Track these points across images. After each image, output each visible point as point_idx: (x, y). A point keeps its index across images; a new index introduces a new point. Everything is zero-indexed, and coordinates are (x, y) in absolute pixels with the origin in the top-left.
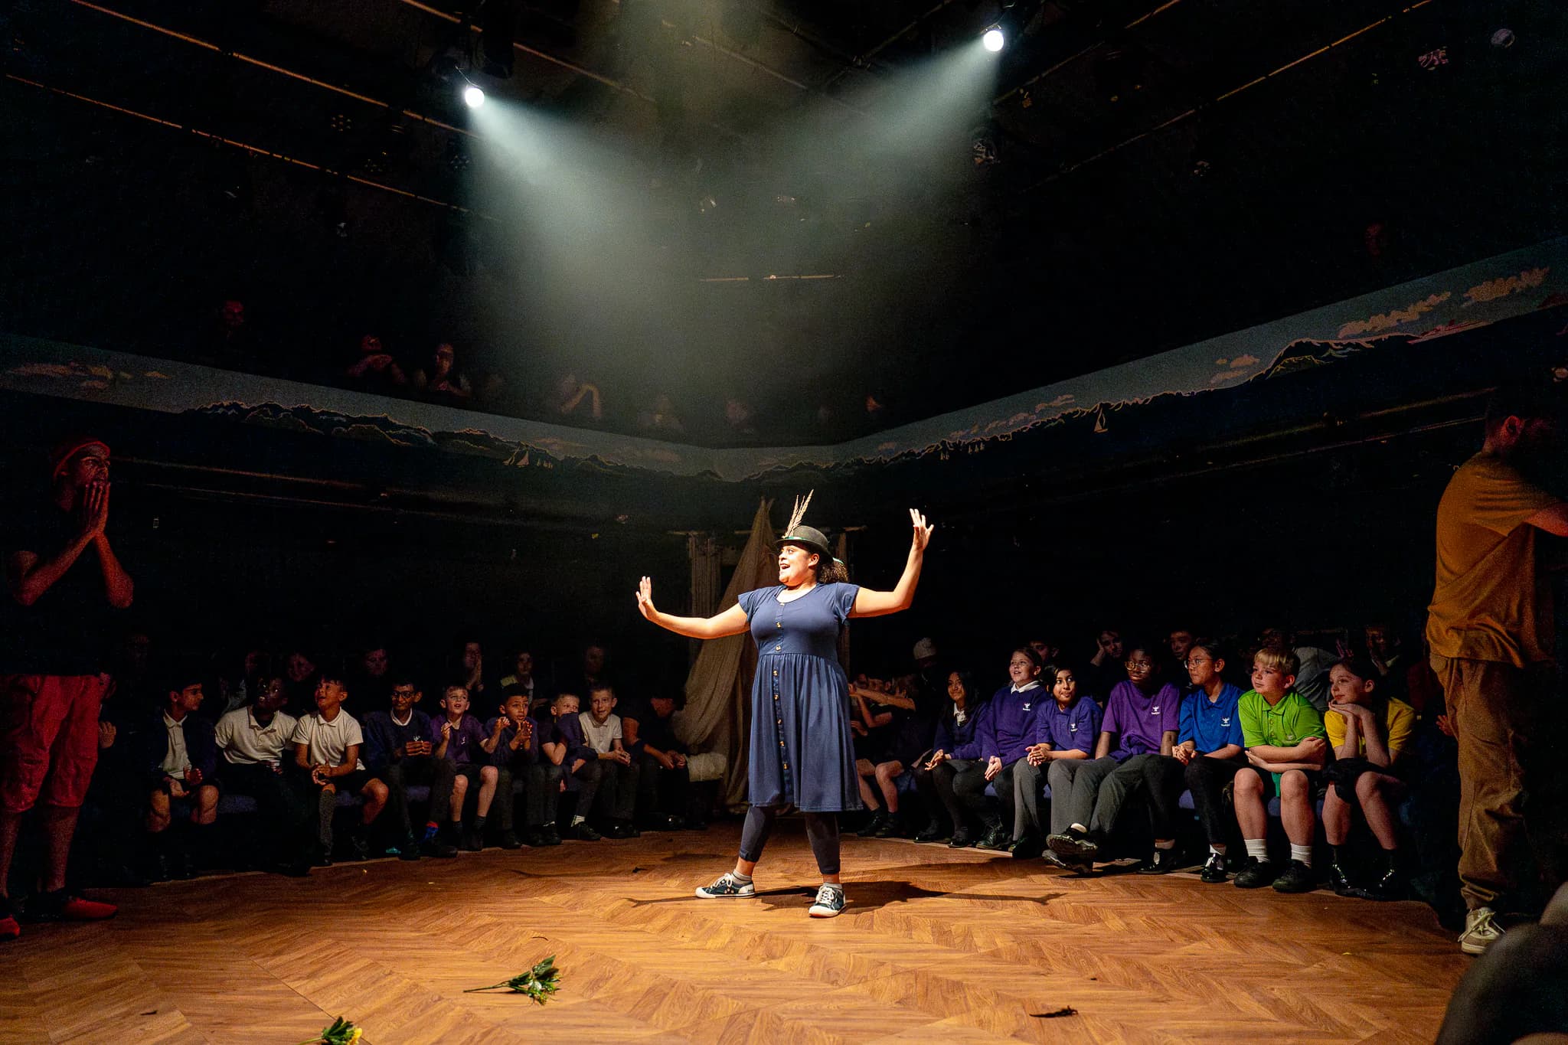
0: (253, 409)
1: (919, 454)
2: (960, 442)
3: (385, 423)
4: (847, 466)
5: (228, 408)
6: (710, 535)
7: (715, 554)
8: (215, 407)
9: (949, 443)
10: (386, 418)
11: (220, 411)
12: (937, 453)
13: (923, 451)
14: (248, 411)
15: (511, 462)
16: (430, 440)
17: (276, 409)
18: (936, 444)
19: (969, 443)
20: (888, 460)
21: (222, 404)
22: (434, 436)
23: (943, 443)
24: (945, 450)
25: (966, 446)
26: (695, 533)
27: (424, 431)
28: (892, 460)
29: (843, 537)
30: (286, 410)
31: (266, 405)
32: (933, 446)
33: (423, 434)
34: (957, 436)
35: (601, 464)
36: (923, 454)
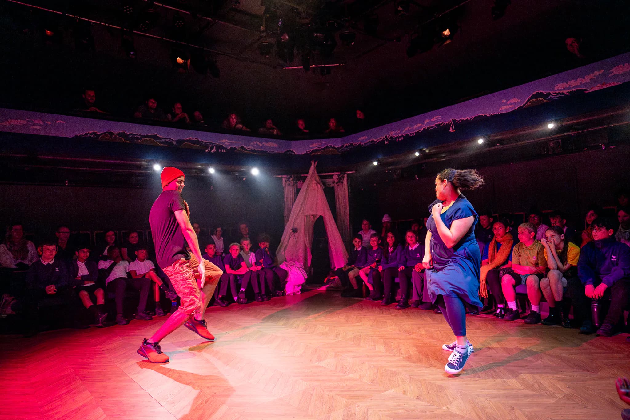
0: (102, 134)
1: (376, 141)
2: (393, 136)
3: (155, 137)
4: (346, 147)
5: (91, 134)
6: (291, 177)
7: (294, 185)
8: (86, 134)
9: (388, 137)
10: (156, 135)
11: (88, 135)
12: (383, 141)
13: (378, 140)
14: (100, 135)
15: (208, 150)
16: (175, 143)
17: (111, 134)
18: (383, 137)
19: (397, 137)
20: (363, 144)
21: (89, 133)
22: (178, 141)
23: (386, 137)
24: (387, 139)
25: (396, 138)
26: (286, 176)
27: (172, 140)
28: (365, 144)
29: (346, 176)
30: (115, 134)
31: (107, 132)
34: (392, 134)
35: (245, 149)
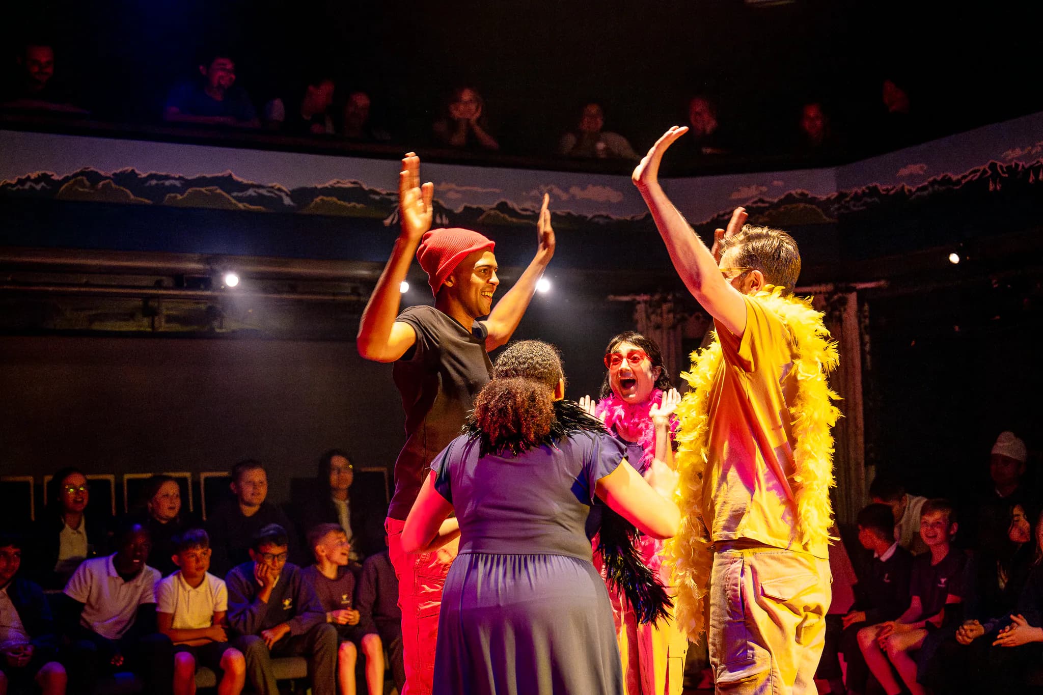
0: (66, 179)
1: (959, 181)
2: (1017, 165)
3: (227, 183)
4: (857, 198)
5: (37, 180)
6: (665, 301)
7: (674, 327)
8: (21, 182)
9: (1001, 167)
10: (230, 175)
11: (27, 186)
12: (982, 181)
13: (964, 177)
14: (60, 183)
15: (393, 220)
16: (287, 201)
17: (94, 177)
18: (982, 168)
19: (1031, 167)
20: (914, 190)
21: (29, 178)
22: (293, 194)
23: (993, 166)
24: (995, 176)
25: (1026, 172)
26: (645, 298)
27: (279, 190)
28: (919, 189)
29: (853, 298)
30: (106, 178)
31: (82, 173)
32: (978, 171)
33: (277, 192)
34: (1013, 155)
35: (513, 213)
36: (963, 182)
